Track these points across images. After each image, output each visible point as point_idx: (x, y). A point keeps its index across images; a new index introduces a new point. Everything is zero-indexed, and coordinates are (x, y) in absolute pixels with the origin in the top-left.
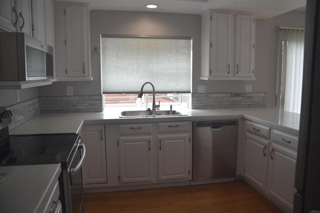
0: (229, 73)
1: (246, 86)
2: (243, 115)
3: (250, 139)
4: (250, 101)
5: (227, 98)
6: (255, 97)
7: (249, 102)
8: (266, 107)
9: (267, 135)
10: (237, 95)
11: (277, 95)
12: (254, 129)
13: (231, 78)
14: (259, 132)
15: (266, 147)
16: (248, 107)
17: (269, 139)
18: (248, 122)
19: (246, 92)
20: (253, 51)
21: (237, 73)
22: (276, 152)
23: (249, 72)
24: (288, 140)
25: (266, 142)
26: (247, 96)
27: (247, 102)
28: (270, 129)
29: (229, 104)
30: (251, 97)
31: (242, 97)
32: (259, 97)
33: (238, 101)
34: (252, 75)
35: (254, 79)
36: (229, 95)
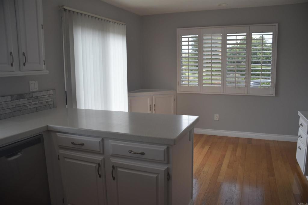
0: (12, 65)
1: (30, 82)
2: (47, 126)
3: (65, 157)
4: (38, 102)
5: (6, 103)
6: (43, 97)
7: (36, 104)
8: (56, 107)
9: (100, 149)
10: (21, 96)
11: (66, 90)
12: (73, 143)
13: (16, 72)
14: (83, 147)
15: (99, 165)
16: (37, 111)
17: (103, 154)
18: (59, 135)
19: (31, 90)
20: (42, 32)
21: (24, 64)
22: (119, 170)
23: (40, 64)
24: (140, 152)
25: (99, 158)
26: (34, 96)
27: (34, 104)
28: (103, 140)
29: (10, 112)
30: (39, 97)
31: (27, 99)
32: (48, 96)
33: (23, 105)
34: (44, 67)
35: (46, 72)
36: (9, 98)
